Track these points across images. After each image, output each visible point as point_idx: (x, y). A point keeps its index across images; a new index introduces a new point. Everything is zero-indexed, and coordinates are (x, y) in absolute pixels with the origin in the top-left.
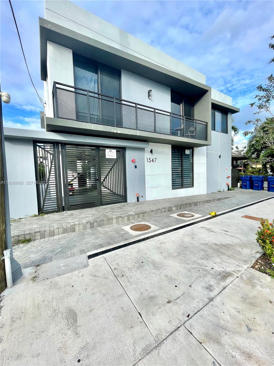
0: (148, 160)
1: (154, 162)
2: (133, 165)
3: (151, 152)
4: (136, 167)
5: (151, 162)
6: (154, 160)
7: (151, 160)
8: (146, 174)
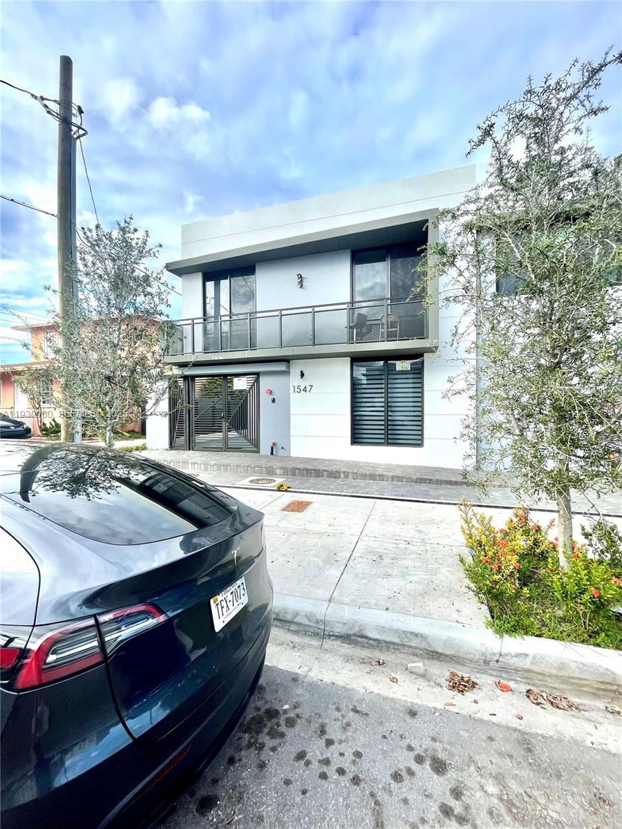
0: (296, 390)
1: (308, 392)
2: (271, 397)
3: (302, 375)
4: (274, 401)
5: (302, 392)
6: (308, 388)
7: (302, 388)
8: (292, 412)
